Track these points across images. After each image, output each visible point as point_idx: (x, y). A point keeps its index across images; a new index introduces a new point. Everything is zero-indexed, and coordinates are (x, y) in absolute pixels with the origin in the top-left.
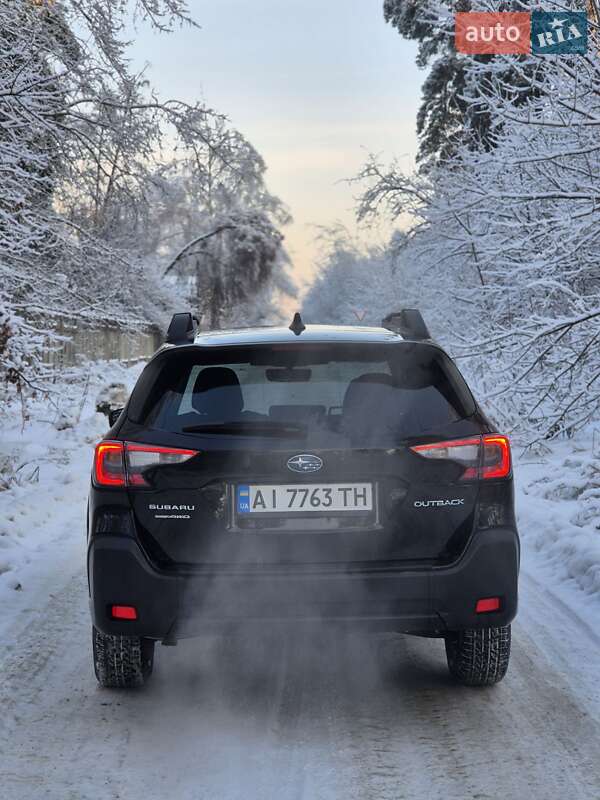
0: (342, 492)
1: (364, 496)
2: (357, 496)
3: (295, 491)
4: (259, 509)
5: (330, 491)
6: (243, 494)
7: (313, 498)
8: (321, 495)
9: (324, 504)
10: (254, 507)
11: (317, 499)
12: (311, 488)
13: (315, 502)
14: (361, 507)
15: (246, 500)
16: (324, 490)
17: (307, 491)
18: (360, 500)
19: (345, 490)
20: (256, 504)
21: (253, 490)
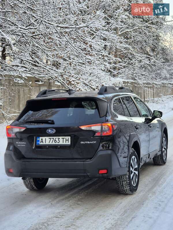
0: (62, 139)
1: (68, 140)
2: (66, 140)
3: (51, 139)
4: (42, 143)
5: (59, 139)
6: (38, 139)
7: (55, 141)
8: (57, 140)
9: (58, 142)
10: (41, 143)
11: (56, 141)
12: (55, 138)
13: (55, 142)
14: (67, 143)
15: (39, 141)
16: (58, 138)
17: (53, 139)
18: (67, 141)
19: (63, 138)
20: (41, 142)
21: (41, 138)
